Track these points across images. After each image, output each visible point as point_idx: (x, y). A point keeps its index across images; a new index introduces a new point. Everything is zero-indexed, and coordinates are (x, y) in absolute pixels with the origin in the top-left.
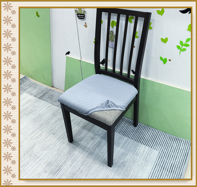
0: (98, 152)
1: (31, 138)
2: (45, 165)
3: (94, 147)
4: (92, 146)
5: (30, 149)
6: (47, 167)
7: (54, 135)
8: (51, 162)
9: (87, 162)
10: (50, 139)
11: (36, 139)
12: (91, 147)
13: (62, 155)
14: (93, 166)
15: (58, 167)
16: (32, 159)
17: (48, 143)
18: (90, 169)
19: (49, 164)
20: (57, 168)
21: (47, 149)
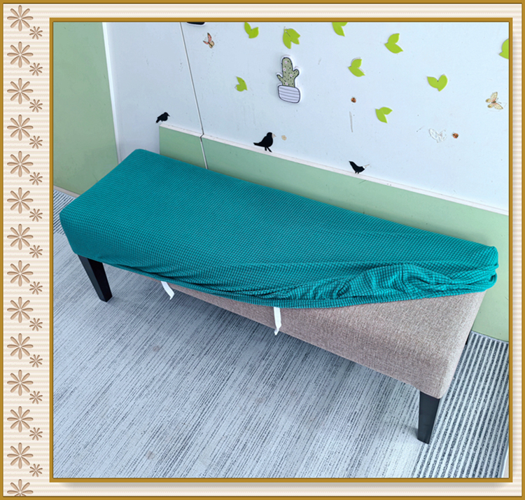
0: (281, 393)
1: (97, 366)
2: (147, 437)
3: (270, 380)
4: (265, 378)
5: (99, 395)
6: (152, 442)
7: (158, 354)
8: (162, 429)
9: (255, 423)
10: (149, 365)
11: (109, 367)
12: (264, 380)
13: (188, 406)
14: (272, 431)
15: (182, 440)
16: (109, 422)
17: (146, 375)
18: (267, 440)
19: (157, 433)
20: (179, 444)
21: (145, 393)
